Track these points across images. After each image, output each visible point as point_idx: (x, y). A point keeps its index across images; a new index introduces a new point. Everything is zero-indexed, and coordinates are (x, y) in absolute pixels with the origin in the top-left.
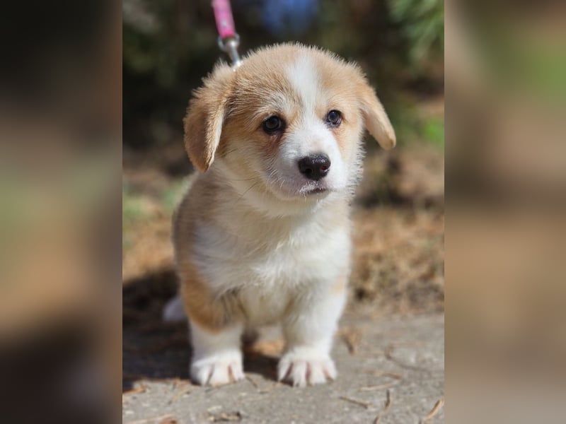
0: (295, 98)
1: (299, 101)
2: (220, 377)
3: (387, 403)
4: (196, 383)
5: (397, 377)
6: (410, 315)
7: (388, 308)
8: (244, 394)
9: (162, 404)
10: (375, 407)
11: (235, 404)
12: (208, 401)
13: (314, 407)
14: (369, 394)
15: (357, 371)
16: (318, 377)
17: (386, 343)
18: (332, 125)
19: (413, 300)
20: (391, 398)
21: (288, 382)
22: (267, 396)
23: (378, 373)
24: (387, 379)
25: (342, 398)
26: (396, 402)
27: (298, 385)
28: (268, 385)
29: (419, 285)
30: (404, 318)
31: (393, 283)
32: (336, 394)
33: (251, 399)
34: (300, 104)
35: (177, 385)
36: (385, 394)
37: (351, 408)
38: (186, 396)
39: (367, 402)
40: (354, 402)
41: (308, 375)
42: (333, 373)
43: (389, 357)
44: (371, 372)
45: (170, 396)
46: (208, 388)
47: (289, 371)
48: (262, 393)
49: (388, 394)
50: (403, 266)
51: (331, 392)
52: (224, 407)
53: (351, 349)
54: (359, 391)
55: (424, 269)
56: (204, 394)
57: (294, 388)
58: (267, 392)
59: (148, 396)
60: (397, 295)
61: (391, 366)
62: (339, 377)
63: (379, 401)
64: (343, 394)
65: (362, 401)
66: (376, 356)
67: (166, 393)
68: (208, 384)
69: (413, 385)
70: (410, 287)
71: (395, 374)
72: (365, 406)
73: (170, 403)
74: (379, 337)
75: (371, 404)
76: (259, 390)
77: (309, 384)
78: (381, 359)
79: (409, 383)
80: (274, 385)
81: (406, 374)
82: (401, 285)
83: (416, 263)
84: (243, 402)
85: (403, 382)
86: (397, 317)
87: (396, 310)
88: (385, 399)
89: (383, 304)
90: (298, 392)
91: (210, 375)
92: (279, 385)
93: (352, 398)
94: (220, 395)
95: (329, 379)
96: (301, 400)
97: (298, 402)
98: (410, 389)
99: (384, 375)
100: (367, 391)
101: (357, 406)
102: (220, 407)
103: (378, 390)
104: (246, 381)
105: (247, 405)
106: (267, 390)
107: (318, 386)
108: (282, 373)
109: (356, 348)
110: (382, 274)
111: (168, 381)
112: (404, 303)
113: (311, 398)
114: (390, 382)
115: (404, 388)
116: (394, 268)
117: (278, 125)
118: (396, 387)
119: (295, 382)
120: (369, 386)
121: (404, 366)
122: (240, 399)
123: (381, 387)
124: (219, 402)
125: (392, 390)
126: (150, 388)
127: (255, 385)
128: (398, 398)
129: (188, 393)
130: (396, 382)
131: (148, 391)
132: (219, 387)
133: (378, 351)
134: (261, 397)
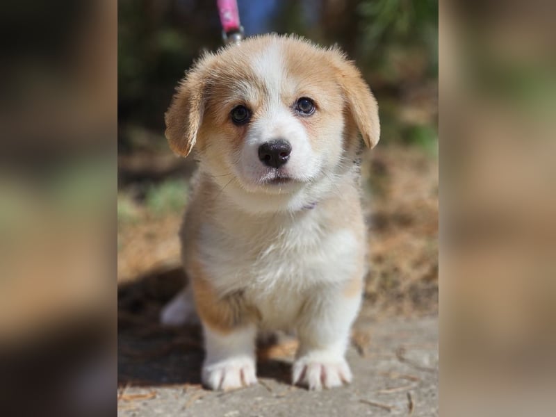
0: (260, 86)
1: (263, 89)
2: (232, 381)
3: (410, 406)
4: (207, 387)
5: (413, 380)
6: (414, 316)
7: (392, 309)
8: (260, 399)
9: (176, 410)
10: (398, 410)
11: (252, 409)
12: (224, 406)
13: (335, 411)
14: (389, 397)
15: (372, 374)
16: (333, 381)
17: (396, 345)
18: (303, 114)
19: (416, 301)
20: (414, 401)
21: (303, 385)
22: (284, 400)
23: (394, 376)
24: (405, 381)
25: (362, 401)
26: (419, 405)
27: (314, 389)
28: (282, 389)
29: (422, 286)
30: (408, 320)
31: (396, 284)
32: (355, 397)
33: (268, 404)
34: (264, 91)
35: (187, 390)
36: (406, 396)
37: (375, 411)
38: (199, 401)
39: (390, 405)
40: (375, 405)
41: (323, 378)
42: (348, 376)
43: (402, 359)
44: (387, 375)
45: (182, 402)
46: (219, 393)
47: (303, 375)
48: (278, 397)
49: (409, 397)
50: (405, 266)
51: (350, 395)
52: (241, 412)
53: (360, 351)
54: (379, 394)
55: (425, 270)
56: (217, 399)
57: (310, 392)
58: (283, 397)
59: (159, 402)
60: (400, 297)
61: (406, 368)
62: (354, 381)
63: (402, 404)
64: (363, 397)
65: (383, 403)
66: (388, 358)
67: (177, 398)
68: (220, 389)
69: (433, 387)
70: (413, 288)
71: (412, 376)
72: (388, 410)
73: (184, 409)
74: (387, 340)
75: (394, 407)
76: (274, 395)
77: (325, 387)
78: (395, 362)
79: (428, 385)
80: (289, 389)
81: (423, 376)
82: (404, 286)
83: (417, 264)
84: (260, 406)
85: (422, 385)
86: (401, 319)
87: (399, 311)
88: (406, 402)
89: (385, 306)
90: (316, 396)
91: (222, 380)
92: (294, 389)
93: (373, 401)
94: (234, 400)
95: (344, 382)
96: (320, 404)
97: (317, 406)
98: (431, 391)
99: (402, 377)
100: (387, 394)
101: (379, 409)
102: (237, 412)
103: (398, 393)
104: (259, 385)
105: (265, 409)
106: (282, 394)
107: (335, 389)
108: (296, 376)
109: (366, 350)
110: (384, 275)
111: (177, 386)
112: (407, 304)
113: (330, 402)
114: (408, 384)
115: (424, 390)
116: (396, 270)
117: (246, 116)
118: (415, 389)
119: (311, 386)
120: (389, 389)
121: (420, 369)
122: (257, 403)
123: (400, 389)
124: (236, 407)
125: (412, 393)
126: (160, 394)
127: (269, 390)
128: (420, 400)
129: (201, 398)
130: (414, 384)
131: (158, 397)
132: (232, 391)
133: (390, 353)
134: (278, 402)
